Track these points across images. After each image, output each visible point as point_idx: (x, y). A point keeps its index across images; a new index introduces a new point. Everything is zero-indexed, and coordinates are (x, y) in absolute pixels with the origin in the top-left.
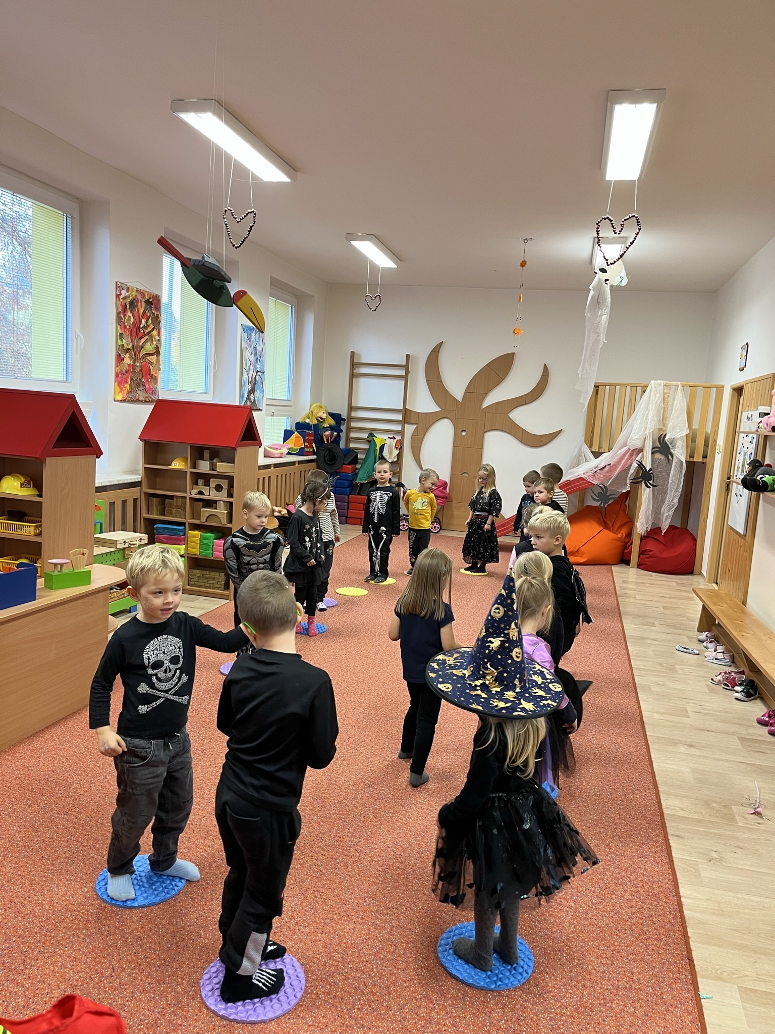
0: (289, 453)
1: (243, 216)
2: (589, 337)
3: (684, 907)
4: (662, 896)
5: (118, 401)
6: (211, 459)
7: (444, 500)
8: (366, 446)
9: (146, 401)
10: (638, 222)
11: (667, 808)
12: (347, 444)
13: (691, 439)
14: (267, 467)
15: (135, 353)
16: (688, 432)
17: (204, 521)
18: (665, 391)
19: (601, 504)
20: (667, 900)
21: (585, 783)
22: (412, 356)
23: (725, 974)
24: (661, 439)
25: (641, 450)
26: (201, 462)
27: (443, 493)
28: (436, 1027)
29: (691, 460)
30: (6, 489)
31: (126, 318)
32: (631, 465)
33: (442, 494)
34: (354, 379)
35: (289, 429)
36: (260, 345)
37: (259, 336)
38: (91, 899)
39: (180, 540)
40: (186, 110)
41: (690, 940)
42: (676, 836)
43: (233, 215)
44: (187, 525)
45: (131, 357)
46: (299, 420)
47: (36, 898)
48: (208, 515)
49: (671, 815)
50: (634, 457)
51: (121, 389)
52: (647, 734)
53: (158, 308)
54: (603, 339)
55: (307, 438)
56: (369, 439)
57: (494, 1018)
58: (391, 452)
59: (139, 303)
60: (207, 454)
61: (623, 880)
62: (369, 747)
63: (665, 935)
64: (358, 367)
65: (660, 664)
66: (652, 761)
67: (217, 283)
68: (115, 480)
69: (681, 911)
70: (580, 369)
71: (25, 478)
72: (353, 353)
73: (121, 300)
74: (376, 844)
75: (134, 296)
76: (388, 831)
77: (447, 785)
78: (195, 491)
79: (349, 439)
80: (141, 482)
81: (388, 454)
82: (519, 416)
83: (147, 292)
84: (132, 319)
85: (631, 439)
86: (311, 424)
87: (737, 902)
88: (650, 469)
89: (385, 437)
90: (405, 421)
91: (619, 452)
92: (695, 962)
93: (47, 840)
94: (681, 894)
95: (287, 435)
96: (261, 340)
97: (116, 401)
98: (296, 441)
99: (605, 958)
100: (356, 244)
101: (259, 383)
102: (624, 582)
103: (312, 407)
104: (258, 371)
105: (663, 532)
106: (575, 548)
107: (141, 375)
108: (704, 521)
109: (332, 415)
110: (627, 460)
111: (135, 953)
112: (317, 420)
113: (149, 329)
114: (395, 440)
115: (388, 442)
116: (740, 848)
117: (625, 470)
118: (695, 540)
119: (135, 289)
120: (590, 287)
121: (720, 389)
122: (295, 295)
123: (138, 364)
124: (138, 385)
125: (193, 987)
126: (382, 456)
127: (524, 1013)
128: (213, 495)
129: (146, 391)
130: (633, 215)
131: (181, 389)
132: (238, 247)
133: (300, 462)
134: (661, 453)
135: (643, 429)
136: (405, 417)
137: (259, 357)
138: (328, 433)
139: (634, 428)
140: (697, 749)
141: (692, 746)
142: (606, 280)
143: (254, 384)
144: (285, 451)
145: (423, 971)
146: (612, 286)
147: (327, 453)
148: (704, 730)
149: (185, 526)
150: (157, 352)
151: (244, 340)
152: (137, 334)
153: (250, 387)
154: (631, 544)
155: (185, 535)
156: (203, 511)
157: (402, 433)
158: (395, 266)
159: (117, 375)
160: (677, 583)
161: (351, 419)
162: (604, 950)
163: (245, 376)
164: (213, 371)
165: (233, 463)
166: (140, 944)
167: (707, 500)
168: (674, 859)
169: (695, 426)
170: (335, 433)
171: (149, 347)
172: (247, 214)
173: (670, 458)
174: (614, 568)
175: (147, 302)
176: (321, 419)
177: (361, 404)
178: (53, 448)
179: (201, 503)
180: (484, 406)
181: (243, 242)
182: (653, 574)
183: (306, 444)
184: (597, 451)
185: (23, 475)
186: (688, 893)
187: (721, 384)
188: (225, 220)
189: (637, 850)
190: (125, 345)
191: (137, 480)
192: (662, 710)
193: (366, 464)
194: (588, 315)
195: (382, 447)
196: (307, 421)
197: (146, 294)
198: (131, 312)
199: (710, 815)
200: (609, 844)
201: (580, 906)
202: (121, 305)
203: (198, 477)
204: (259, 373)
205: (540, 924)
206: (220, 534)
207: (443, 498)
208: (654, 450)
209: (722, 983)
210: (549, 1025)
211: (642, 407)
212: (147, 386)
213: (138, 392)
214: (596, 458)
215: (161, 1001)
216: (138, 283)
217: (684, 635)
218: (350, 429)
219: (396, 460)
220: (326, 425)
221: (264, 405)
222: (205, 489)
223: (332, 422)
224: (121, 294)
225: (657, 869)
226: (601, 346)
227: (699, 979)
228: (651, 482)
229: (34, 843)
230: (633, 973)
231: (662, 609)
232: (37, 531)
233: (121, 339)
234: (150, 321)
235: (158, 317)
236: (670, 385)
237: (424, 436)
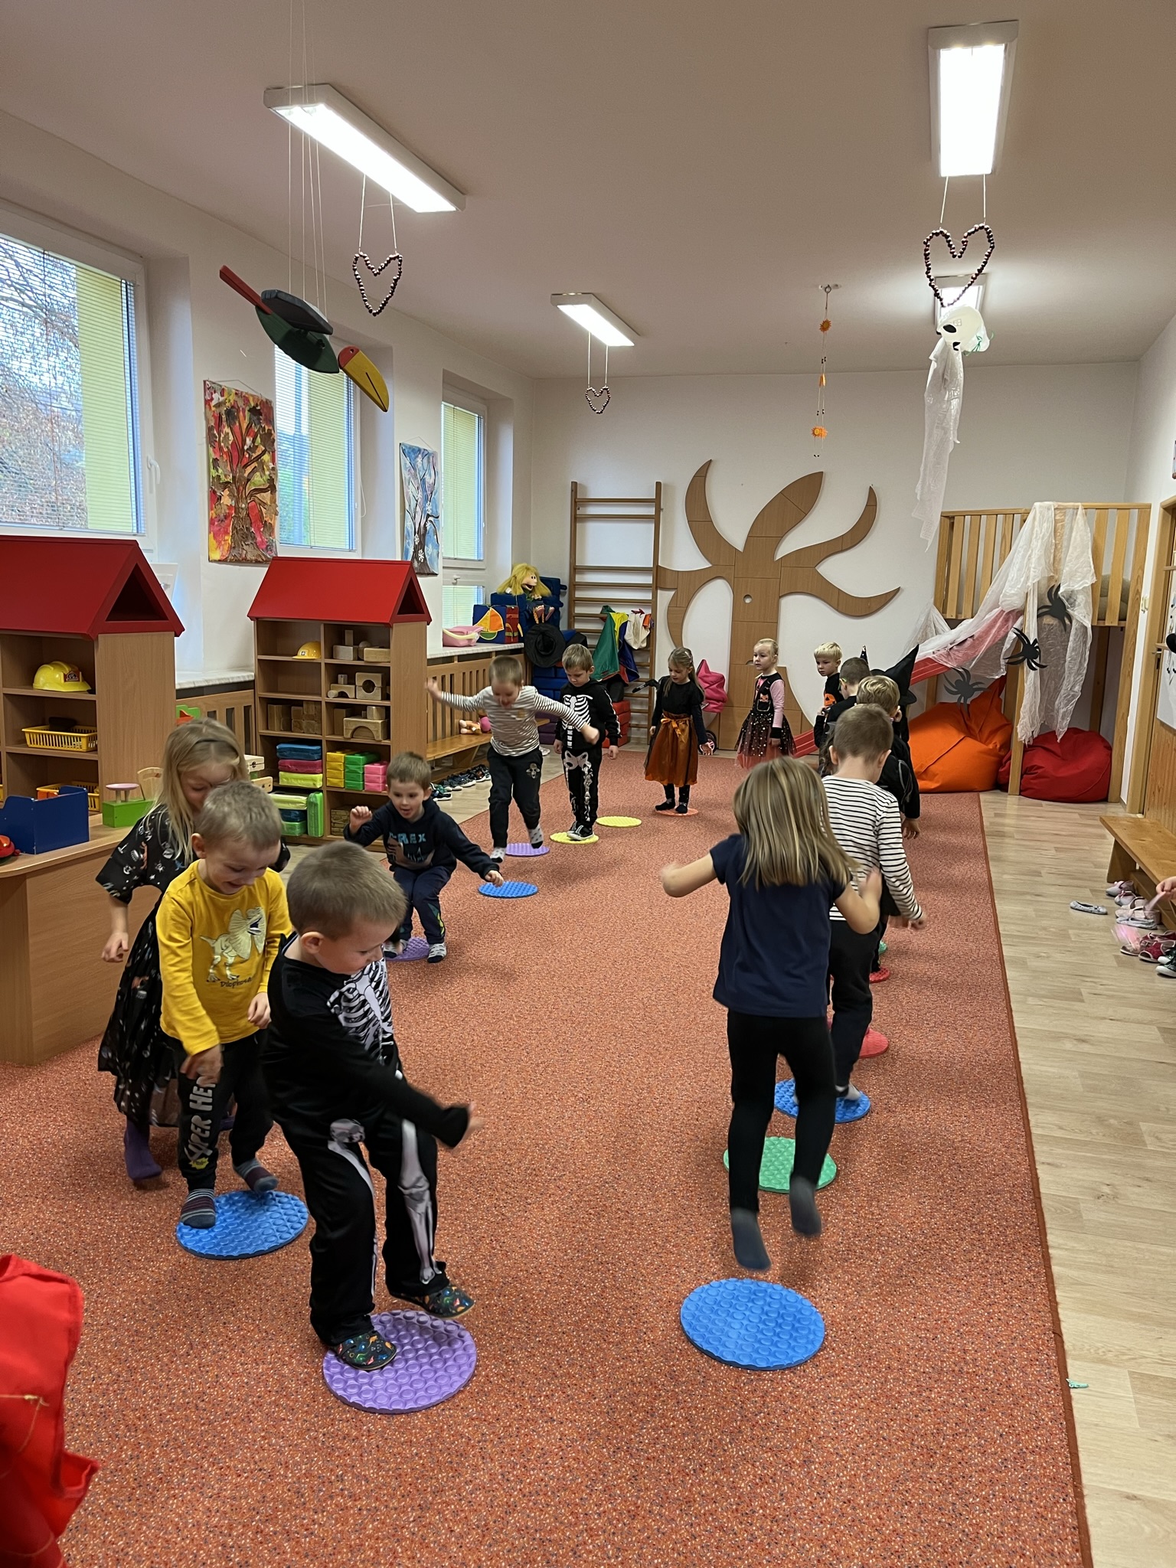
0: (480, 641)
1: (383, 265)
2: (930, 436)
3: (1053, 1262)
4: (1018, 1246)
5: (215, 561)
6: (356, 643)
7: (720, 703)
8: (599, 627)
9: (257, 562)
10: (989, 237)
11: (1037, 1126)
12: (570, 624)
13: (1100, 591)
14: (449, 659)
15: (238, 489)
16: (1095, 580)
17: (349, 736)
18: (1057, 518)
19: (960, 699)
20: (1027, 1252)
21: (912, 1093)
22: (665, 485)
23: (1110, 1355)
24: (1053, 593)
25: (1021, 612)
26: (341, 647)
27: (718, 692)
28: (660, 1421)
29: (1101, 624)
30: (44, 685)
31: (222, 436)
32: (1006, 636)
33: (717, 695)
34: (578, 525)
35: (481, 603)
36: (430, 475)
37: (429, 462)
38: (165, 1253)
39: (315, 766)
40: (285, 103)
41: (1060, 1306)
42: (1049, 1164)
43: (367, 264)
44: (324, 744)
45: (231, 496)
46: (496, 590)
47: (86, 1252)
48: (354, 727)
49: (1043, 1136)
50: (1010, 623)
51: (219, 543)
52: (1016, 1025)
53: (271, 421)
54: (953, 437)
55: (508, 616)
56: (602, 615)
57: (748, 1410)
58: (636, 634)
59: (241, 413)
60: (349, 636)
61: (960, 1223)
62: (586, 1048)
63: (1019, 1299)
64: (584, 506)
65: (1044, 929)
66: (1019, 1063)
67: (313, 336)
68: (214, 678)
69: (1048, 1266)
70: (919, 486)
71: (72, 668)
72: (575, 484)
73: (213, 409)
74: (588, 1178)
75: (232, 401)
76: (608, 1161)
77: (701, 1098)
78: (334, 692)
79: (573, 618)
80: (254, 681)
81: (632, 637)
82: (833, 570)
83: (253, 396)
84: (231, 437)
85: (1005, 595)
86: (514, 594)
87: (1137, 1255)
88: (1035, 641)
89: (627, 611)
90: (656, 586)
91: (987, 617)
92: (1065, 1337)
93: (106, 1175)
94: (1050, 1243)
95: (479, 612)
96: (432, 467)
97: (211, 561)
98: (492, 621)
99: (925, 1329)
100: (567, 309)
101: (431, 533)
102: (997, 815)
103: (515, 569)
104: (428, 516)
105: (1060, 738)
106: (921, 767)
107: (248, 521)
108: (1123, 717)
109: (544, 580)
110: (1000, 628)
111: (225, 1323)
112: (524, 589)
113: (258, 453)
114: (643, 616)
115: (632, 618)
116: (1148, 1180)
117: (997, 643)
118: (1110, 748)
119: (234, 391)
120: (931, 357)
121: (1145, 510)
122: (484, 399)
123: (243, 506)
124: (245, 538)
125: (305, 1367)
126: (624, 640)
127: (795, 1403)
128: (359, 697)
129: (257, 546)
130: (981, 225)
131: (313, 544)
132: (378, 313)
133: (498, 653)
134: (1053, 616)
135: (1022, 579)
136: (656, 579)
137: (429, 493)
138: (540, 608)
139: (1010, 578)
140: (1092, 1045)
141: (1083, 1041)
142: (956, 344)
143: (424, 535)
144: (475, 636)
145: (645, 1346)
146: (964, 353)
147: (539, 638)
148: (1105, 1018)
149: (321, 745)
150: (272, 487)
151: (406, 468)
152: (240, 460)
153: (417, 539)
154: (1010, 759)
155: (321, 758)
156: (347, 721)
157: (653, 604)
158: (630, 343)
159: (212, 522)
160: (1080, 815)
161: (575, 586)
162: (923, 1319)
163: (409, 523)
164: (359, 517)
165: (389, 648)
166: (232, 1312)
167: (1127, 686)
168: (1042, 1196)
169: (1106, 571)
170: (552, 608)
171: (259, 480)
172: (389, 262)
173: (1067, 622)
174: (983, 797)
175: (253, 411)
176: (530, 586)
177: (590, 562)
178: (107, 620)
179: (344, 711)
180: (779, 555)
181: (384, 305)
182: (1044, 803)
183: (507, 625)
184: (954, 617)
185: (68, 663)
186: (1061, 1241)
187: (1149, 502)
188: (357, 273)
189: (985, 1183)
190: (222, 477)
191: (247, 679)
192: (1043, 992)
193: (599, 656)
194: (929, 400)
195: (624, 627)
196: (509, 591)
197: (251, 399)
198: (229, 426)
199: (1104, 1135)
200: (943, 1175)
201: (892, 1259)
202: (213, 416)
203: (338, 671)
204: (430, 518)
205: (828, 1283)
206: (373, 757)
207: (718, 701)
208: (1041, 611)
209: (1103, 1366)
210: (831, 1420)
211: (1021, 544)
212: (259, 539)
213: (245, 547)
214: (952, 628)
215: (258, 1387)
216: (237, 382)
217: (1086, 887)
218: (574, 601)
219: (644, 645)
220: (538, 596)
221: (441, 565)
222: (349, 690)
223: (546, 591)
224: (212, 399)
225: (1014, 1209)
226: (951, 449)
227: (1069, 1362)
228: (1037, 660)
229: (88, 1180)
230: (965, 1351)
231: (1053, 852)
232: (92, 746)
233: (215, 467)
234: (258, 439)
235: (271, 434)
236: (1065, 508)
237: (687, 607)
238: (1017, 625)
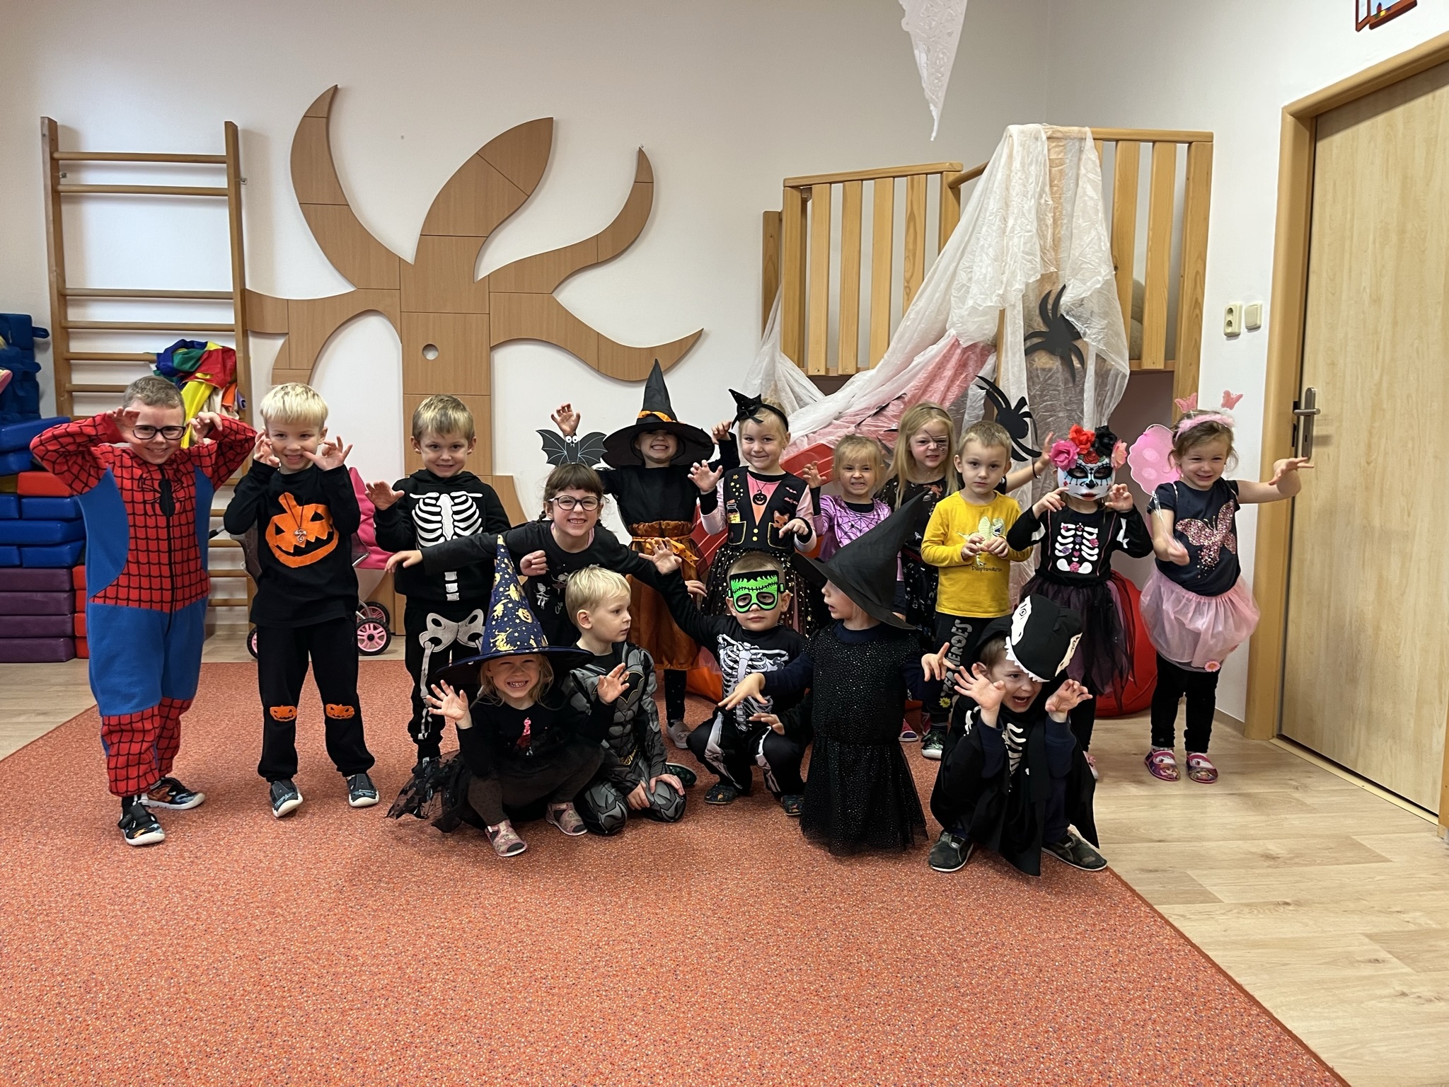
12: (64, 407)
18: (1052, 157)
22: (246, 131)
24: (1049, 305)
25: (994, 346)
29: (1134, 366)
32: (964, 395)
34: (65, 208)
50: (971, 369)
64: (77, 169)
72: (50, 124)
79: (69, 393)
82: (586, 298)
85: (958, 314)
88: (1022, 402)
90: (247, 327)
91: (917, 360)
110: (953, 379)
121: (1201, 144)
134: (1052, 352)
136: (243, 314)
161: (65, 330)
173: (1077, 364)
177: (97, 280)
184: (823, 373)
208: (1030, 343)
214: (827, 392)
218: (66, 363)
228: (1026, 442)
236: (1065, 137)
237: (312, 370)
238: (985, 371)
